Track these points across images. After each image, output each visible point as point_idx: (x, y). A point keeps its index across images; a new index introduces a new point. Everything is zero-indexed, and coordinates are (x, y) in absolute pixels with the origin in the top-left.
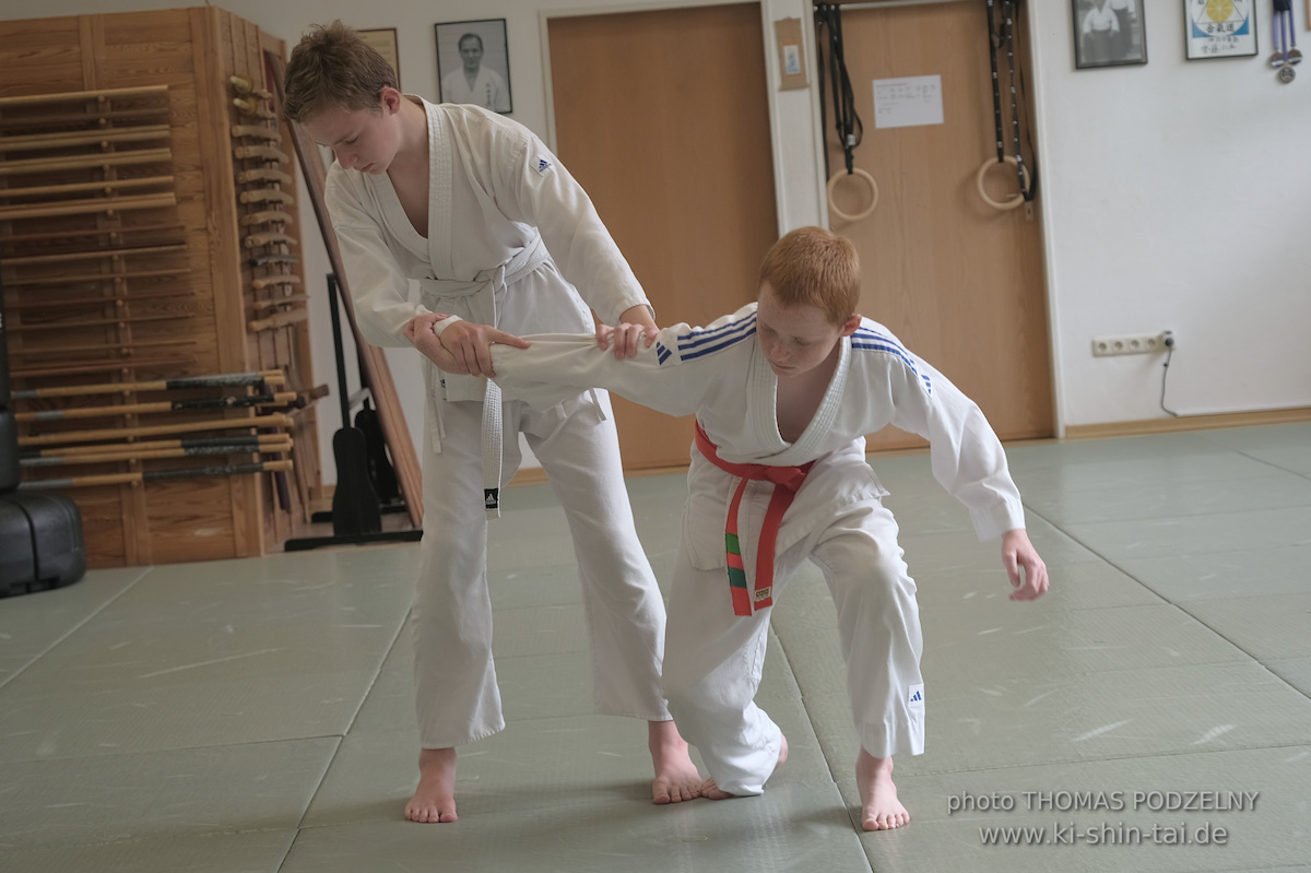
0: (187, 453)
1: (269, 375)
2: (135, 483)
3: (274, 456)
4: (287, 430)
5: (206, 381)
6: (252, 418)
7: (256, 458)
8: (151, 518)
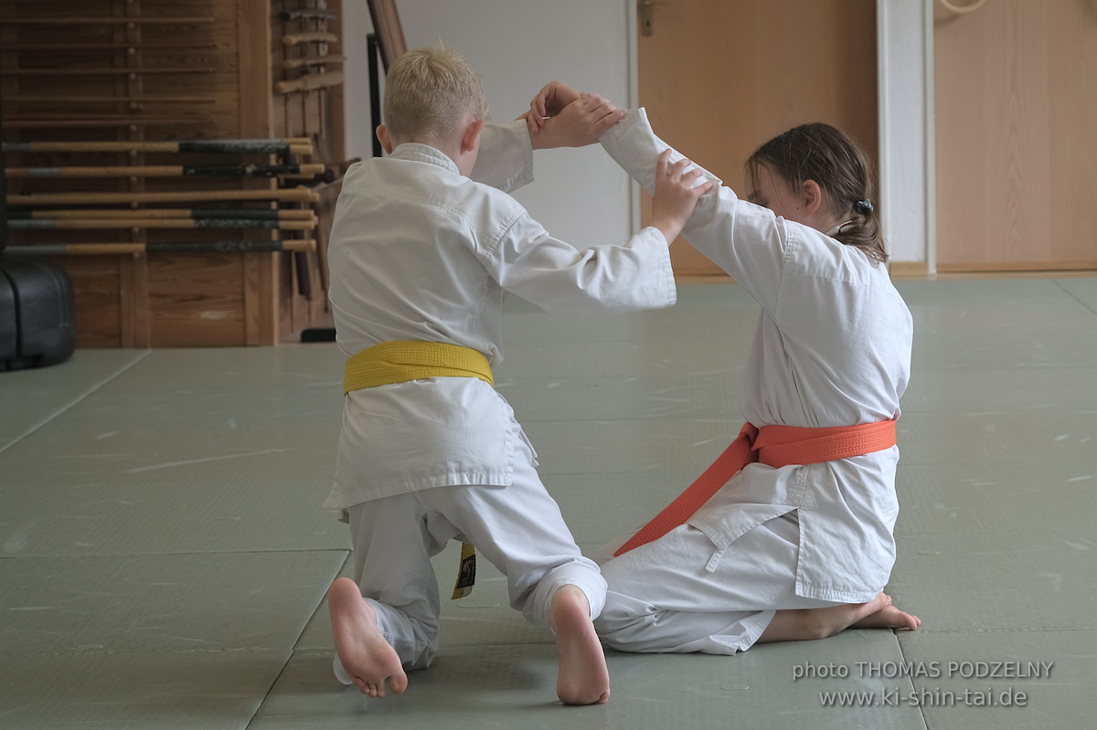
0: (197, 225)
1: (294, 143)
2: (137, 255)
3: (296, 234)
4: (313, 206)
5: (223, 146)
6: (273, 190)
7: (275, 235)
8: (153, 295)
